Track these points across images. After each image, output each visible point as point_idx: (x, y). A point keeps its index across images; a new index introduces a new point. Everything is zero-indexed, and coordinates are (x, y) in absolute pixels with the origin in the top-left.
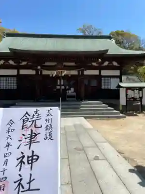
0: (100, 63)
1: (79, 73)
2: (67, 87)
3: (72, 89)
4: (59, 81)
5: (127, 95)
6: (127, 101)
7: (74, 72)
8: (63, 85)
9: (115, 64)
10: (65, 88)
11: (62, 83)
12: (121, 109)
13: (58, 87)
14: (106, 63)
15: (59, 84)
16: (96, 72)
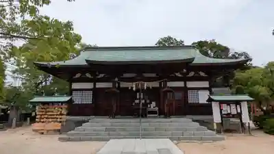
0: (185, 73)
1: (160, 84)
2: (148, 101)
3: (154, 104)
4: (138, 94)
5: (221, 110)
6: (222, 117)
7: (156, 84)
8: (143, 99)
9: (202, 74)
10: (145, 101)
11: (142, 97)
12: (215, 127)
13: (137, 101)
14: (192, 74)
15: (138, 97)
16: (181, 84)
